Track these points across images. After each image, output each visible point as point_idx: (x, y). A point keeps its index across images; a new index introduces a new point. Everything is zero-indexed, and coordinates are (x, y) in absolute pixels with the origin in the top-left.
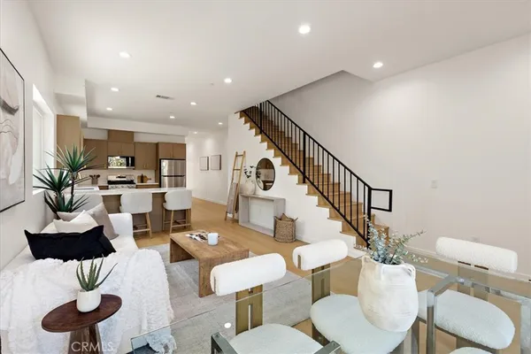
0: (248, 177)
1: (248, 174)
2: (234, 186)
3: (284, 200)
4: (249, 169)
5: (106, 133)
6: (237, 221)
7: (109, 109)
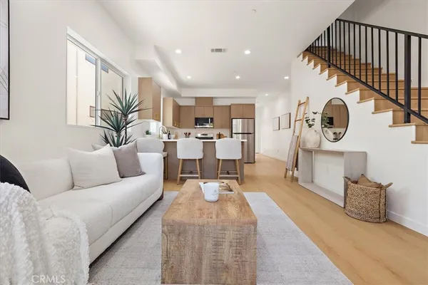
0: (310, 126)
1: (311, 123)
2: (295, 139)
3: (365, 154)
4: (311, 116)
5: (194, 100)
6: (297, 180)
7: (189, 77)
